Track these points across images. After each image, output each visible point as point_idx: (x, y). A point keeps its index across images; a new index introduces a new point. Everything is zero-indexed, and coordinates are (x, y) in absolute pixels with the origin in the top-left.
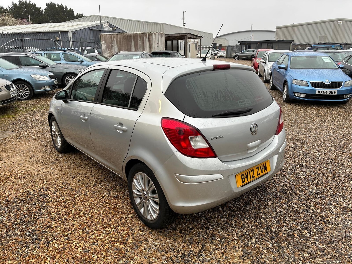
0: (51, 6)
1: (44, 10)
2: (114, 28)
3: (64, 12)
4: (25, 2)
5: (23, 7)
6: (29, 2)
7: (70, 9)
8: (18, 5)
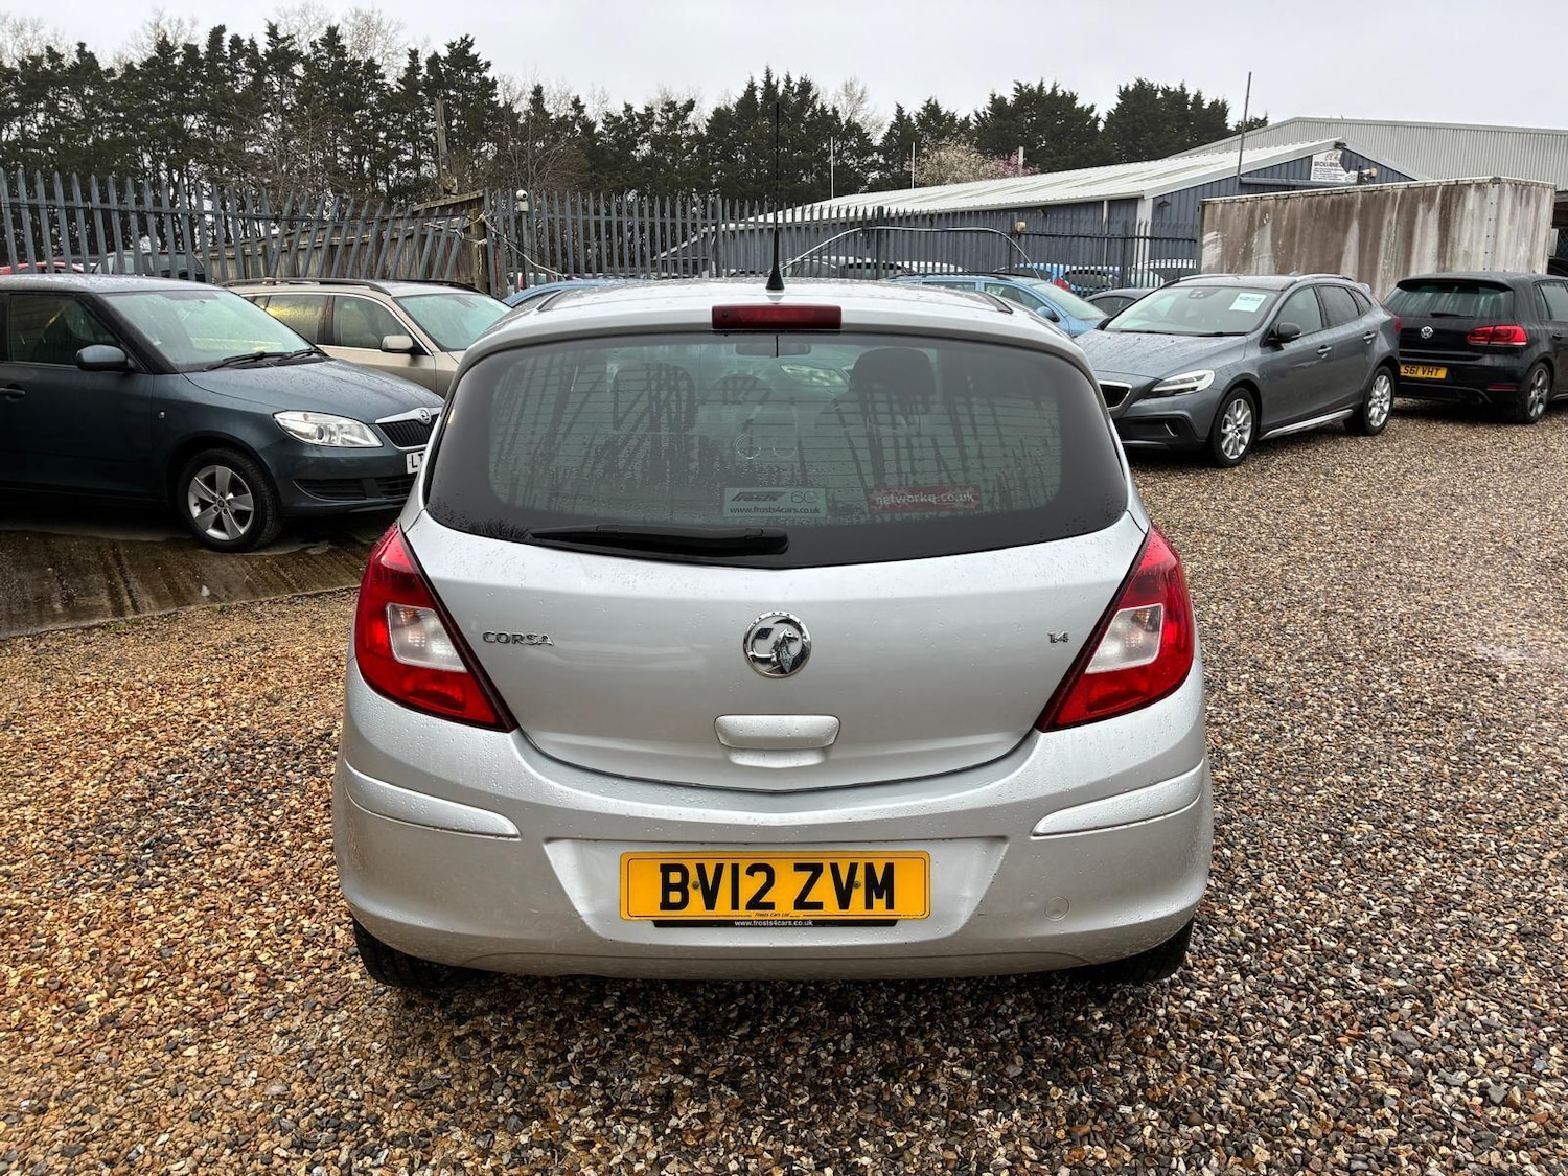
0: (1137, 99)
1: (1104, 117)
2: (1366, 172)
3: (1187, 117)
4: (1036, 89)
5: (1026, 110)
6: (1054, 89)
7: (1217, 102)
8: (1008, 102)
